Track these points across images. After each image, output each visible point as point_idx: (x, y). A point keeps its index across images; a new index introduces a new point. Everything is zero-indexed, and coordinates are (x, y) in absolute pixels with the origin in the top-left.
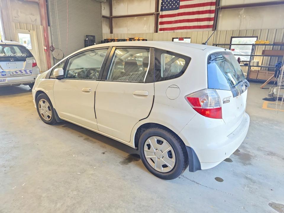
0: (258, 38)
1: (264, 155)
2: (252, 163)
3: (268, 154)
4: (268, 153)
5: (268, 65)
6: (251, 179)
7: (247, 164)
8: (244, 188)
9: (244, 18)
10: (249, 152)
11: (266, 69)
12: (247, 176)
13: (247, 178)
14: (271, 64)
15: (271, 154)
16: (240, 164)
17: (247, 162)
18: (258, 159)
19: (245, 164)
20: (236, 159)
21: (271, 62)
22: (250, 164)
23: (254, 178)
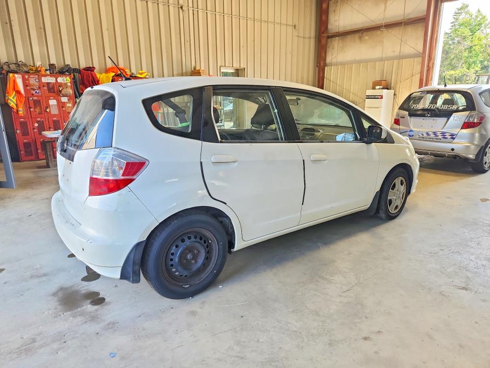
1: (40, 334)
2: (52, 297)
3: (34, 341)
4: (36, 344)
6: (39, 277)
7: (58, 291)
8: (40, 265)
10: (74, 316)
12: (47, 277)
13: (45, 275)
15: (27, 349)
16: (69, 285)
17: (60, 294)
18: (46, 313)
19: (61, 289)
20: (81, 288)
22: (54, 294)
23: (36, 280)
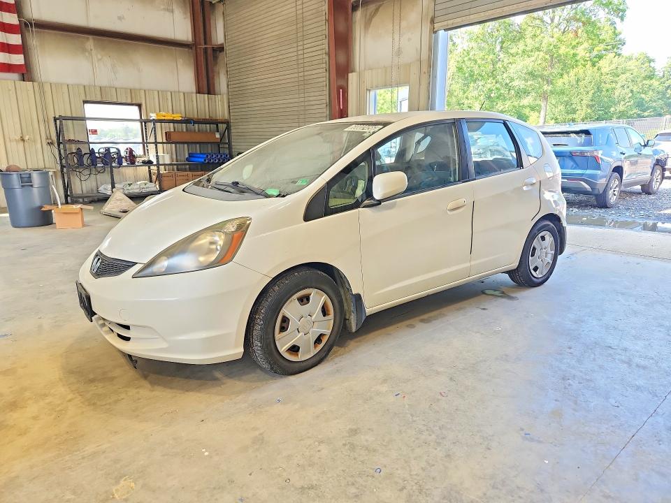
0: (143, 107)
5: (175, 160)
9: (101, 59)
11: (173, 170)
14: (179, 158)
21: (178, 154)
